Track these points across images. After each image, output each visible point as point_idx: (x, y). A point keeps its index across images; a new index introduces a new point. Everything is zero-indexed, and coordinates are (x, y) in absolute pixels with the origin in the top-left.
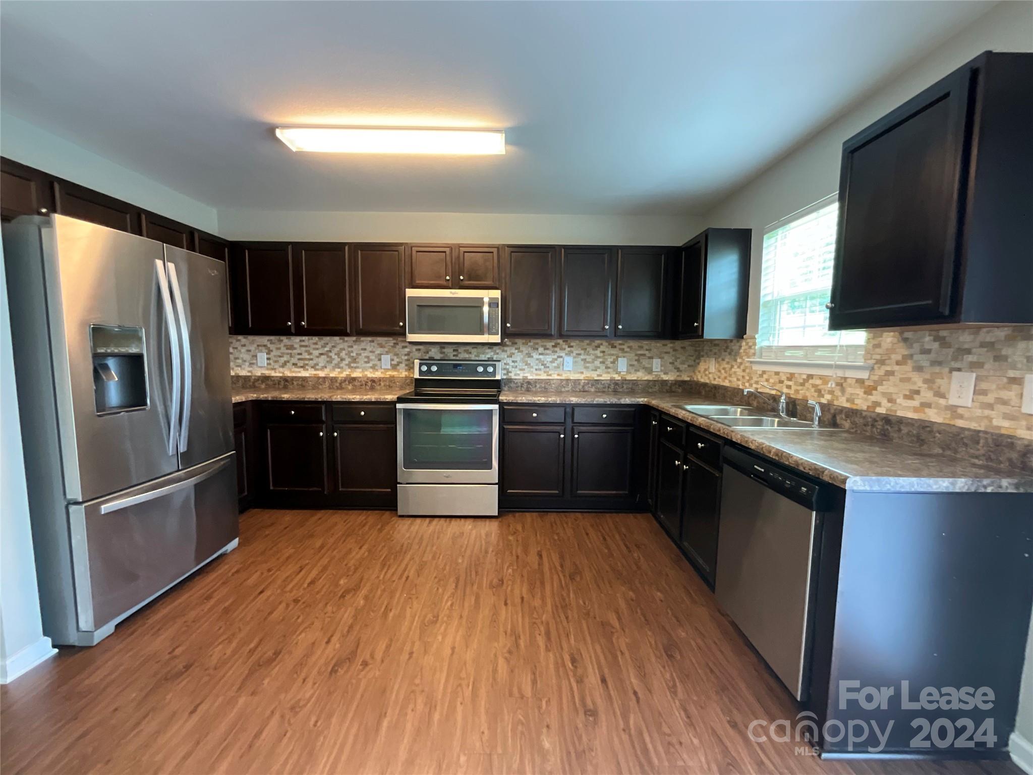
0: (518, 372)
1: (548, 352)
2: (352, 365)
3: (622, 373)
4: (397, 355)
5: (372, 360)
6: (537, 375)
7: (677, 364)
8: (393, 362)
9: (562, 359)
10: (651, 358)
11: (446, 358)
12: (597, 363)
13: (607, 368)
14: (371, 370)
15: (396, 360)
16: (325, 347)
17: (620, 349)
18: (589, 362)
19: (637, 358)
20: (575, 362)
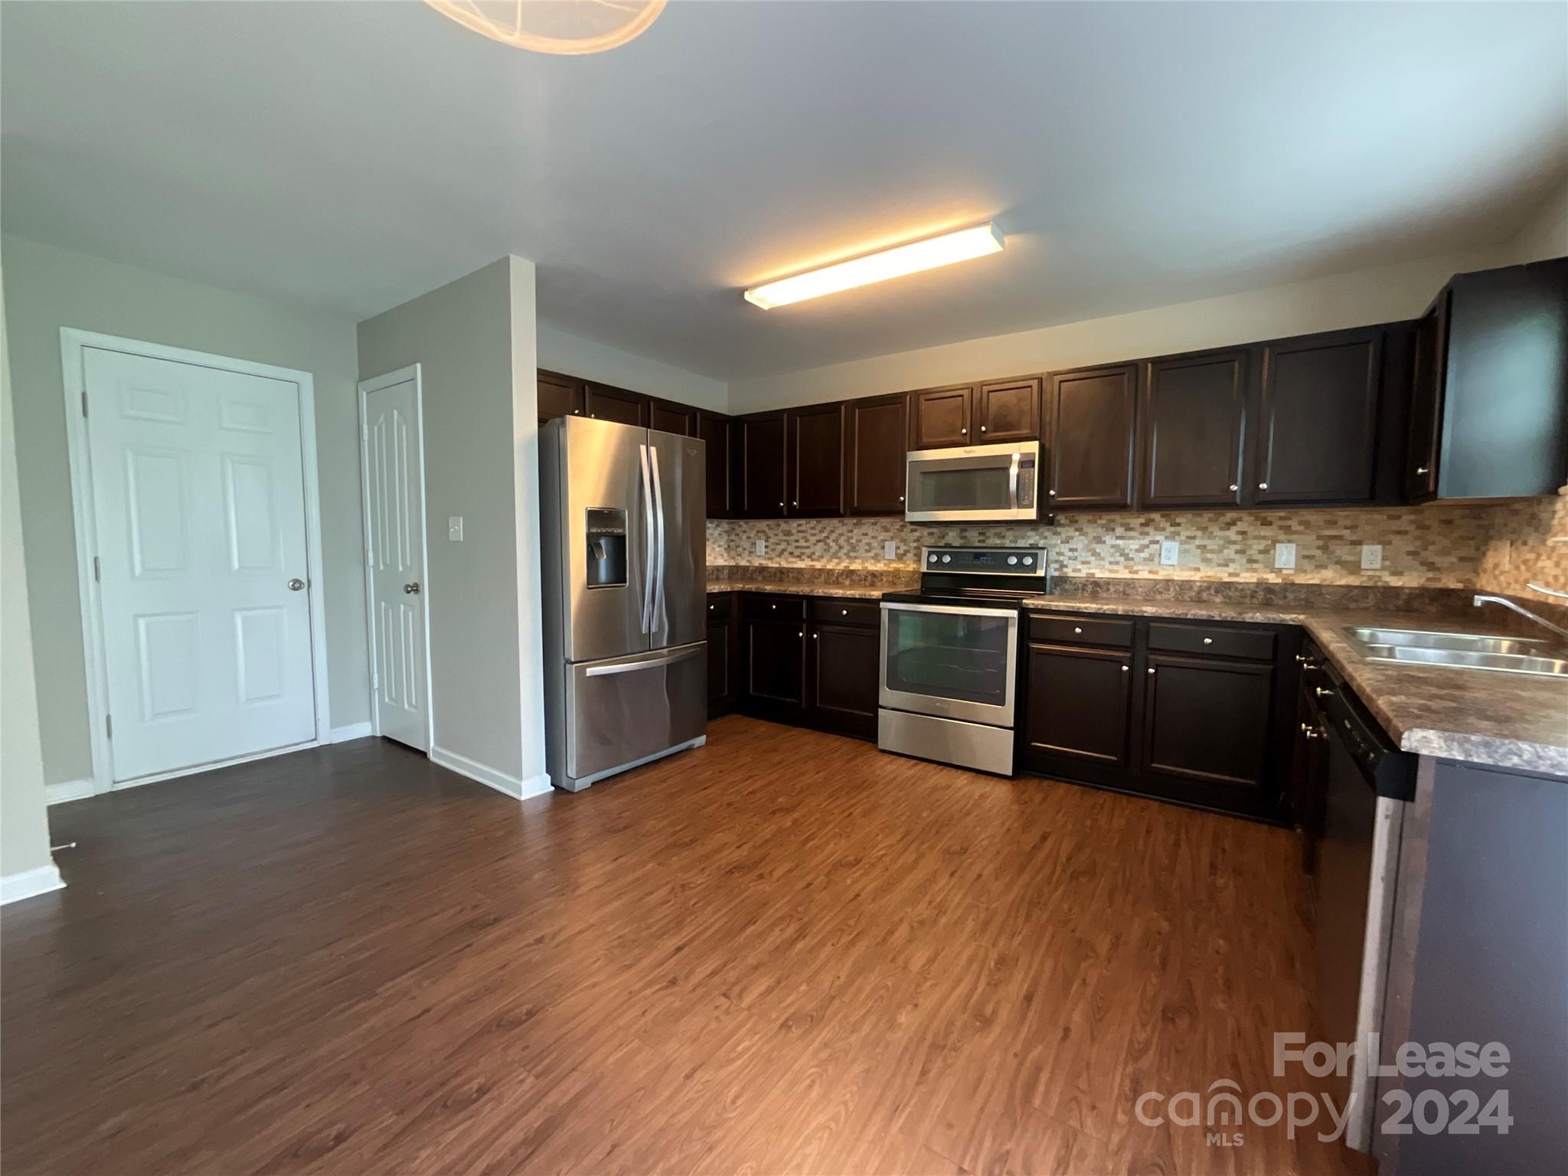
0: (1079, 567)
1: (1132, 534)
2: (852, 554)
3: (1284, 572)
4: (904, 541)
5: (874, 548)
6: (1111, 571)
7: (1430, 555)
8: (899, 551)
9: (1156, 546)
10: (1359, 543)
11: (968, 545)
12: (1230, 552)
13: (1251, 561)
14: (873, 561)
15: (903, 548)
16: (823, 532)
17: (1281, 528)
18: (1212, 551)
19: (1320, 543)
20: (1183, 552)
